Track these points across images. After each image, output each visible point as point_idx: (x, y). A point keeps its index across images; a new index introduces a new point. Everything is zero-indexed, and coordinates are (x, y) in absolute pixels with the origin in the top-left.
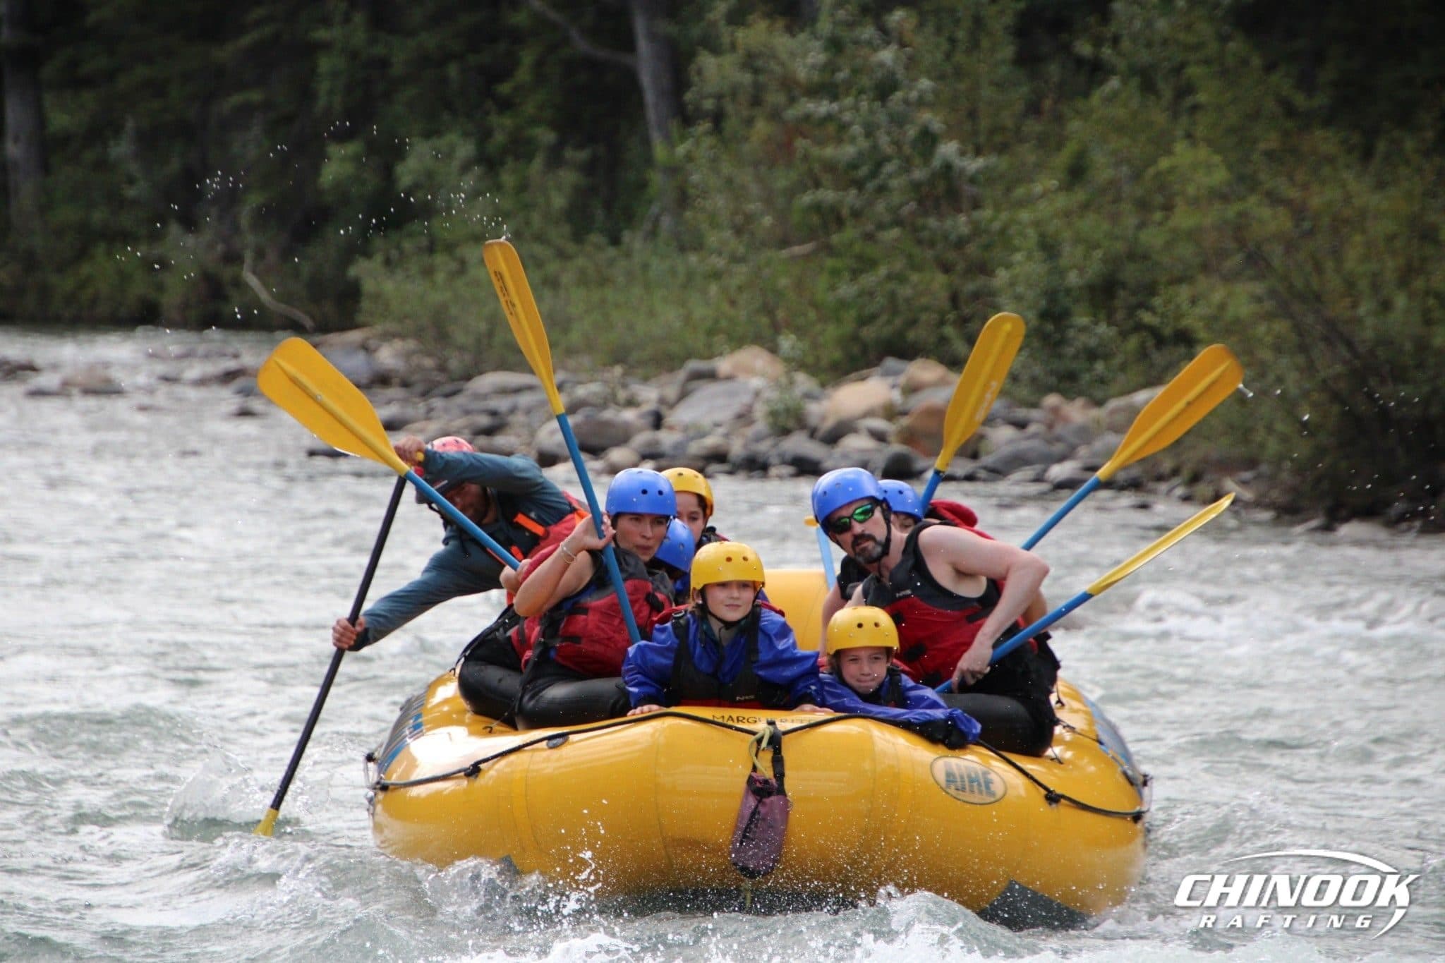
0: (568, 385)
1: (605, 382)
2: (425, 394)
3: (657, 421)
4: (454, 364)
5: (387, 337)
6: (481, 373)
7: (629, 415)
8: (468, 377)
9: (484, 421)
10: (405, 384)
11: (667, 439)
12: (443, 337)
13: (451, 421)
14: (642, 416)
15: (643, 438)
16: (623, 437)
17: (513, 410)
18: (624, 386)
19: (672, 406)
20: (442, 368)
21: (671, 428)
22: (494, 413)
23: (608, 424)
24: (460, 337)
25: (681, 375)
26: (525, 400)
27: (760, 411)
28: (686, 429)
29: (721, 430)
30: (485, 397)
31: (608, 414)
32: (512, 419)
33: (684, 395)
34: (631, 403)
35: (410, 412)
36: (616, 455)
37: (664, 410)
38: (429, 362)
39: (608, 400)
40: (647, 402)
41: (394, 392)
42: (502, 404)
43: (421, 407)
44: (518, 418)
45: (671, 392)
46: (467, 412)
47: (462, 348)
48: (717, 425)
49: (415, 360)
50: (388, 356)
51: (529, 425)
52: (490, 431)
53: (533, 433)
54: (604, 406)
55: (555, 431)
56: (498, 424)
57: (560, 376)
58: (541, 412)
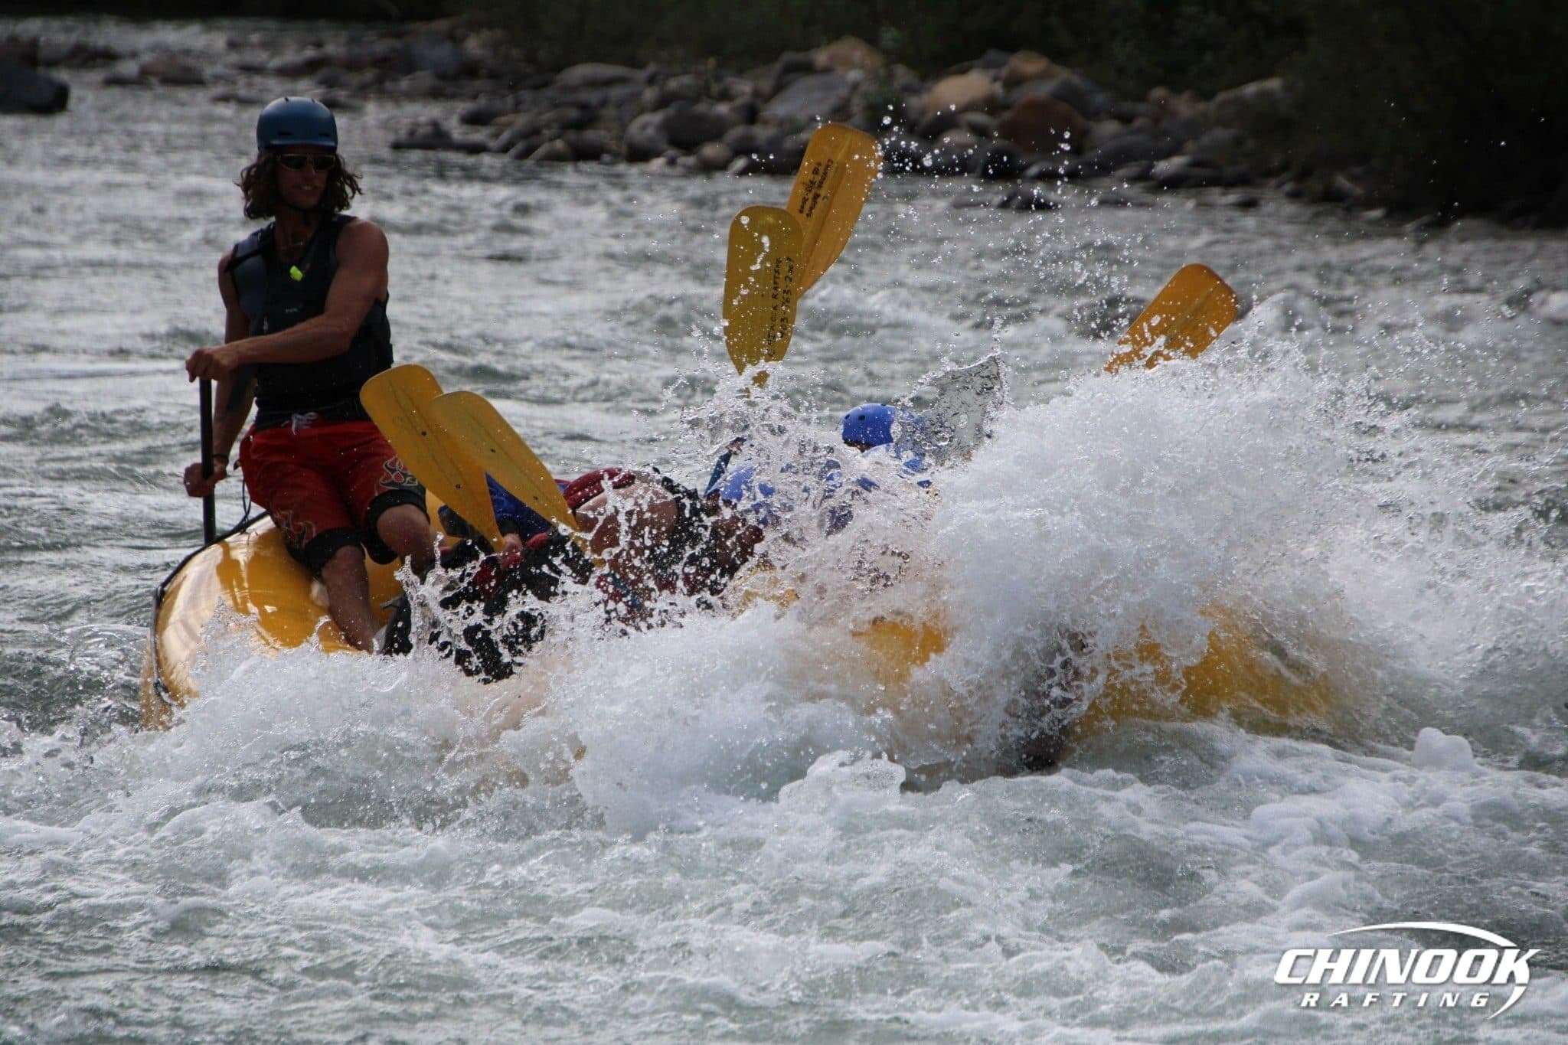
0: (660, 78)
1: (699, 75)
2: (513, 87)
3: (751, 115)
4: (543, 55)
5: (475, 26)
6: (572, 64)
7: (723, 109)
8: (558, 69)
9: (573, 113)
10: (493, 76)
11: (762, 133)
12: (532, 27)
13: (540, 114)
14: (735, 110)
15: (736, 132)
16: (715, 130)
17: (604, 103)
18: (718, 79)
19: (768, 99)
20: (531, 60)
21: (766, 123)
22: (583, 107)
23: (701, 118)
24: (549, 27)
25: (777, 67)
26: (616, 92)
27: (858, 105)
28: (781, 123)
30: (576, 89)
31: (701, 108)
32: (602, 112)
33: (779, 88)
34: (725, 96)
35: (498, 104)
36: (711, 150)
37: (759, 103)
38: (517, 53)
39: (701, 94)
40: (743, 95)
41: (478, 84)
42: (593, 97)
43: (510, 101)
44: (609, 112)
45: (766, 85)
46: (556, 106)
47: (551, 39)
49: (503, 51)
50: (475, 46)
51: (620, 119)
52: (580, 125)
53: (624, 127)
54: (696, 99)
55: (646, 126)
56: (588, 118)
57: (652, 68)
58: (634, 105)
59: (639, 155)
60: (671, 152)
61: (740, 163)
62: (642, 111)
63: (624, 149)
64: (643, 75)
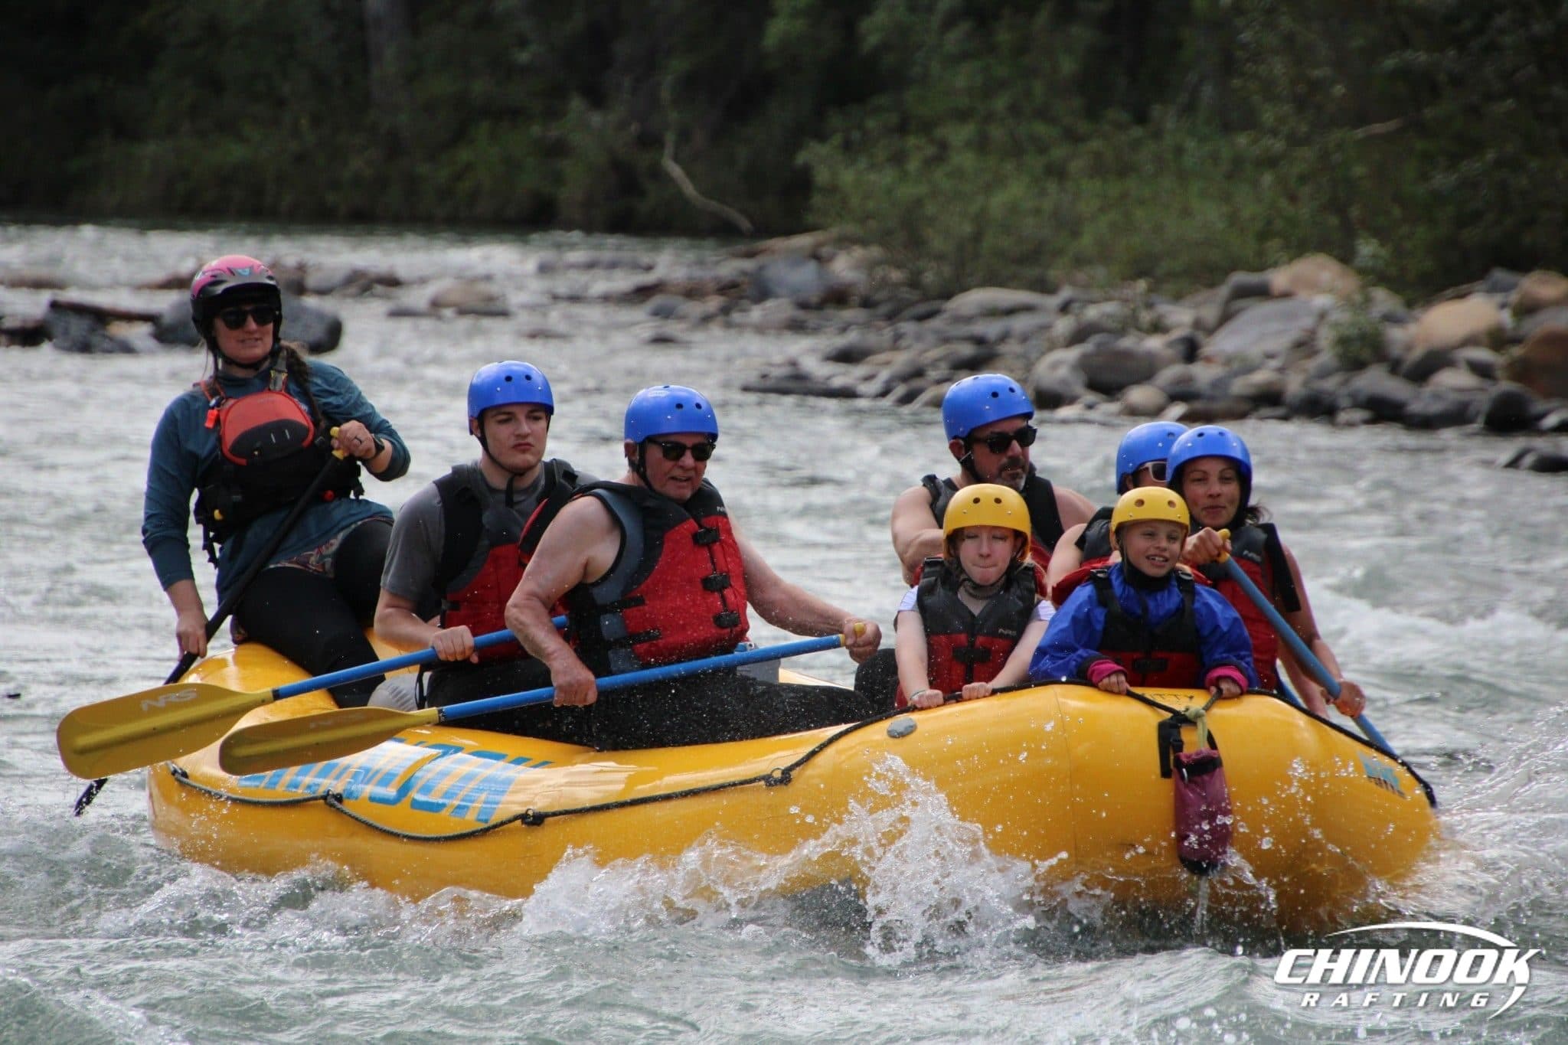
0: (1076, 305)
1: (1124, 301)
2: (892, 317)
3: (1191, 351)
4: (929, 278)
5: (845, 242)
6: (965, 289)
7: (1154, 343)
8: (948, 296)
9: (967, 350)
10: (867, 303)
11: (1203, 374)
12: (916, 243)
13: (923, 351)
14: (1171, 345)
15: (1171, 373)
16: (1144, 371)
17: (1004, 337)
18: (1150, 306)
19: (1211, 331)
20: (914, 283)
21: (1208, 360)
22: (979, 341)
23: (1127, 355)
24: (937, 243)
25: (1224, 291)
26: (1020, 323)
27: (1326, 338)
28: (1228, 361)
29: (1274, 363)
30: (969, 320)
31: (1127, 343)
32: (1003, 348)
33: (1226, 318)
34: (1157, 328)
35: (872, 339)
36: (1138, 395)
37: (1200, 336)
38: (896, 275)
39: (1127, 325)
40: (1179, 326)
41: (848, 314)
42: (991, 329)
43: (887, 334)
44: (1011, 347)
45: (1210, 313)
46: (946, 340)
47: (940, 257)
48: (1270, 356)
49: (879, 272)
50: (845, 267)
51: (1026, 356)
53: (1029, 367)
54: (1122, 332)
55: (1057, 365)
56: (984, 355)
57: (1066, 293)
58: (1042, 339)
59: (1048, 401)
60: (1090, 397)
61: (1178, 409)
62: (1052, 346)
64: (1054, 301)
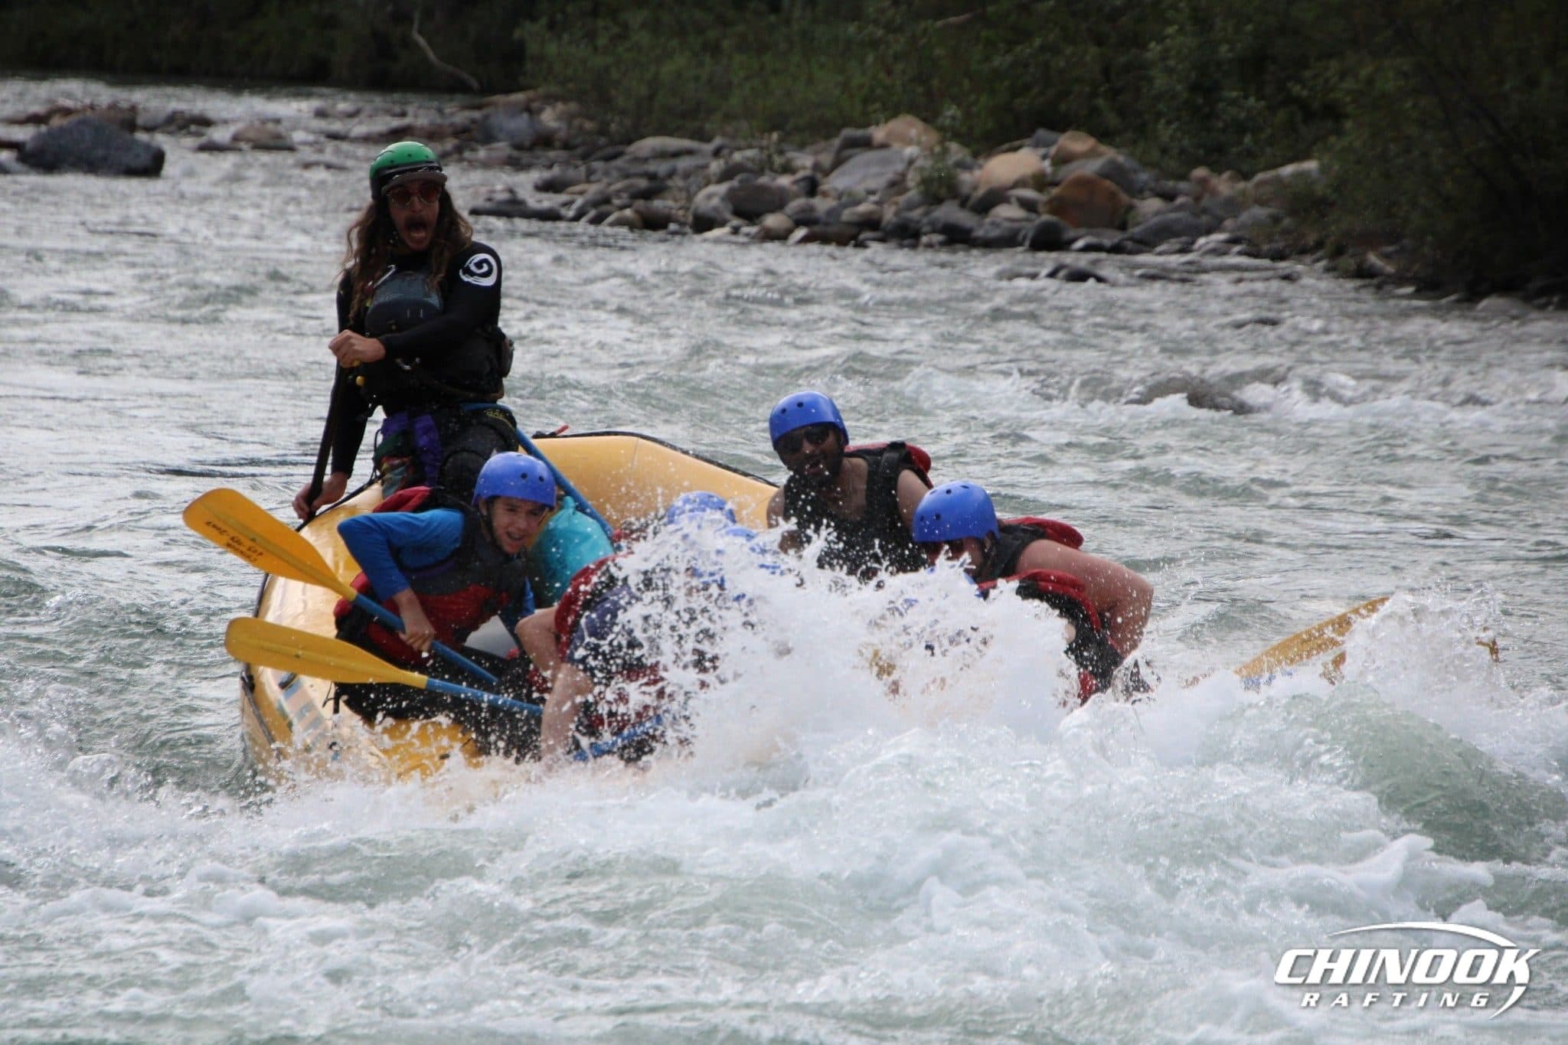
0: (725, 152)
1: (762, 148)
2: (585, 157)
3: (812, 187)
4: (615, 127)
5: (550, 99)
6: (642, 137)
7: (784, 181)
8: (630, 142)
9: (643, 183)
10: (567, 146)
11: (821, 205)
12: (605, 100)
13: (609, 184)
14: (796, 182)
15: (796, 204)
16: (778, 201)
17: (671, 174)
18: (781, 152)
19: (827, 173)
20: (603, 131)
21: (825, 194)
22: (652, 177)
23: (764, 189)
24: (621, 102)
25: (837, 142)
26: (683, 164)
27: (912, 179)
28: (840, 196)
29: (874, 198)
30: (645, 160)
31: (764, 180)
32: (670, 183)
33: (838, 163)
34: (787, 169)
35: (571, 174)
36: (772, 221)
37: (819, 176)
38: (589, 125)
39: (765, 166)
40: (804, 168)
41: (552, 154)
42: (661, 168)
43: (582, 171)
44: (678, 182)
45: (826, 159)
46: (628, 176)
47: (623, 112)
48: (871, 193)
49: (577, 122)
50: (549, 118)
51: (688, 191)
52: (648, 195)
53: (690, 198)
54: (761, 172)
55: (711, 197)
56: (656, 188)
57: (718, 141)
58: (700, 177)
59: (703, 224)
60: (736, 222)
61: (801, 233)
62: (708, 182)
63: (690, 219)
64: (709, 147)
